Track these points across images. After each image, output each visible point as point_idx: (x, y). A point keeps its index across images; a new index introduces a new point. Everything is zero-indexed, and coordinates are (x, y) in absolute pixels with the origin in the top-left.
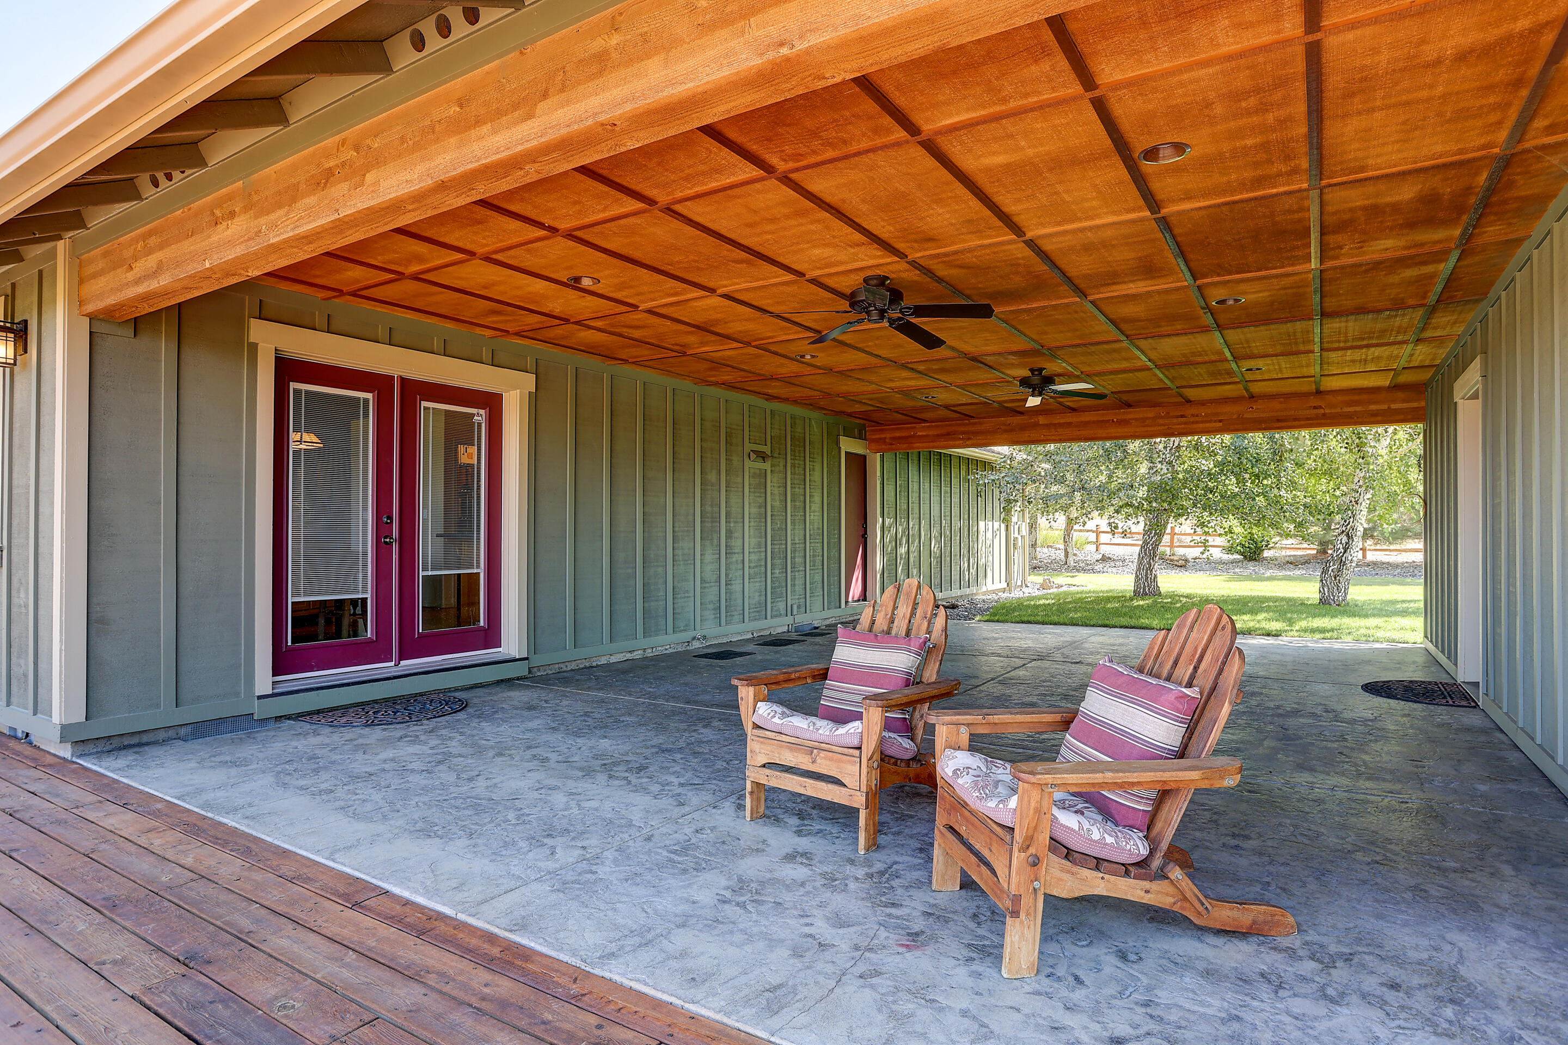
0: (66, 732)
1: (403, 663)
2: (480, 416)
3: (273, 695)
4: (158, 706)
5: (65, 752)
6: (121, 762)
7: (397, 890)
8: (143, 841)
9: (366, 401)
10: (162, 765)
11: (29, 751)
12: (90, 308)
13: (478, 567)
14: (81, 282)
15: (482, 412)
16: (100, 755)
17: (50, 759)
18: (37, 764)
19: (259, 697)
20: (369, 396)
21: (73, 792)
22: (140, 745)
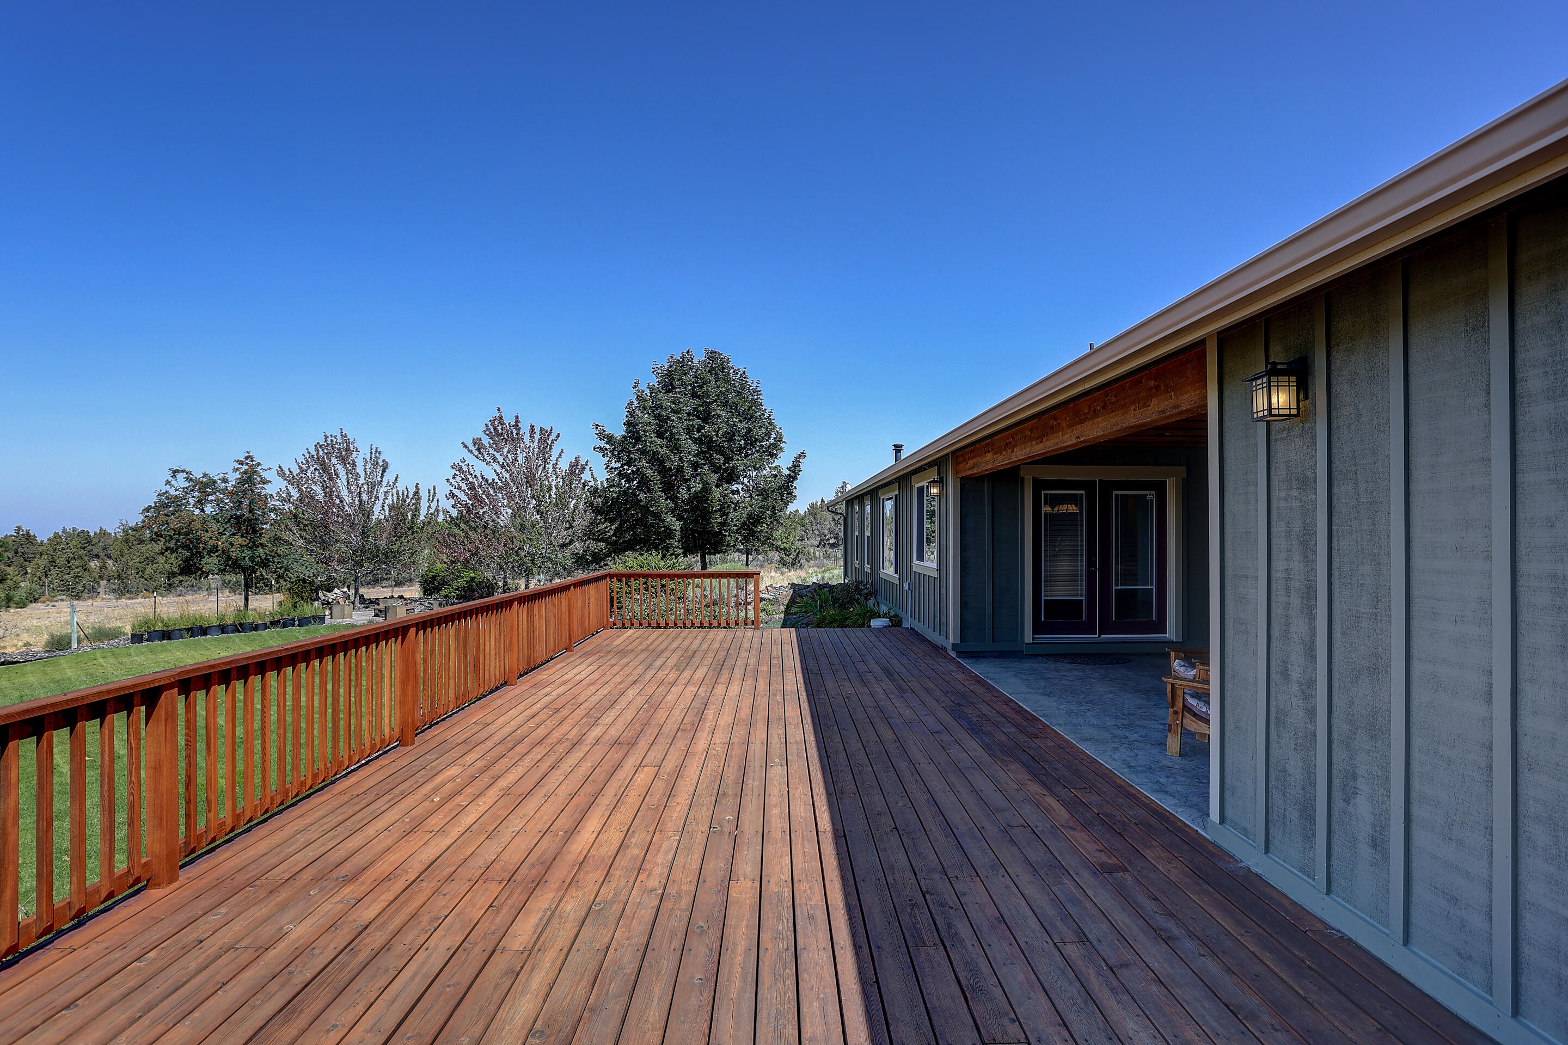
0: (954, 646)
1: (1102, 636)
2: (1151, 495)
3: (1033, 643)
4: (985, 641)
5: (954, 655)
6: (967, 661)
7: (1020, 704)
8: (963, 682)
9: (1081, 495)
10: (982, 664)
11: (944, 654)
12: (961, 475)
13: (1152, 585)
14: (957, 464)
15: (1153, 492)
16: (964, 658)
17: (950, 657)
18: (945, 658)
19: (1026, 644)
20: (1083, 492)
21: (952, 667)
22: (979, 657)
